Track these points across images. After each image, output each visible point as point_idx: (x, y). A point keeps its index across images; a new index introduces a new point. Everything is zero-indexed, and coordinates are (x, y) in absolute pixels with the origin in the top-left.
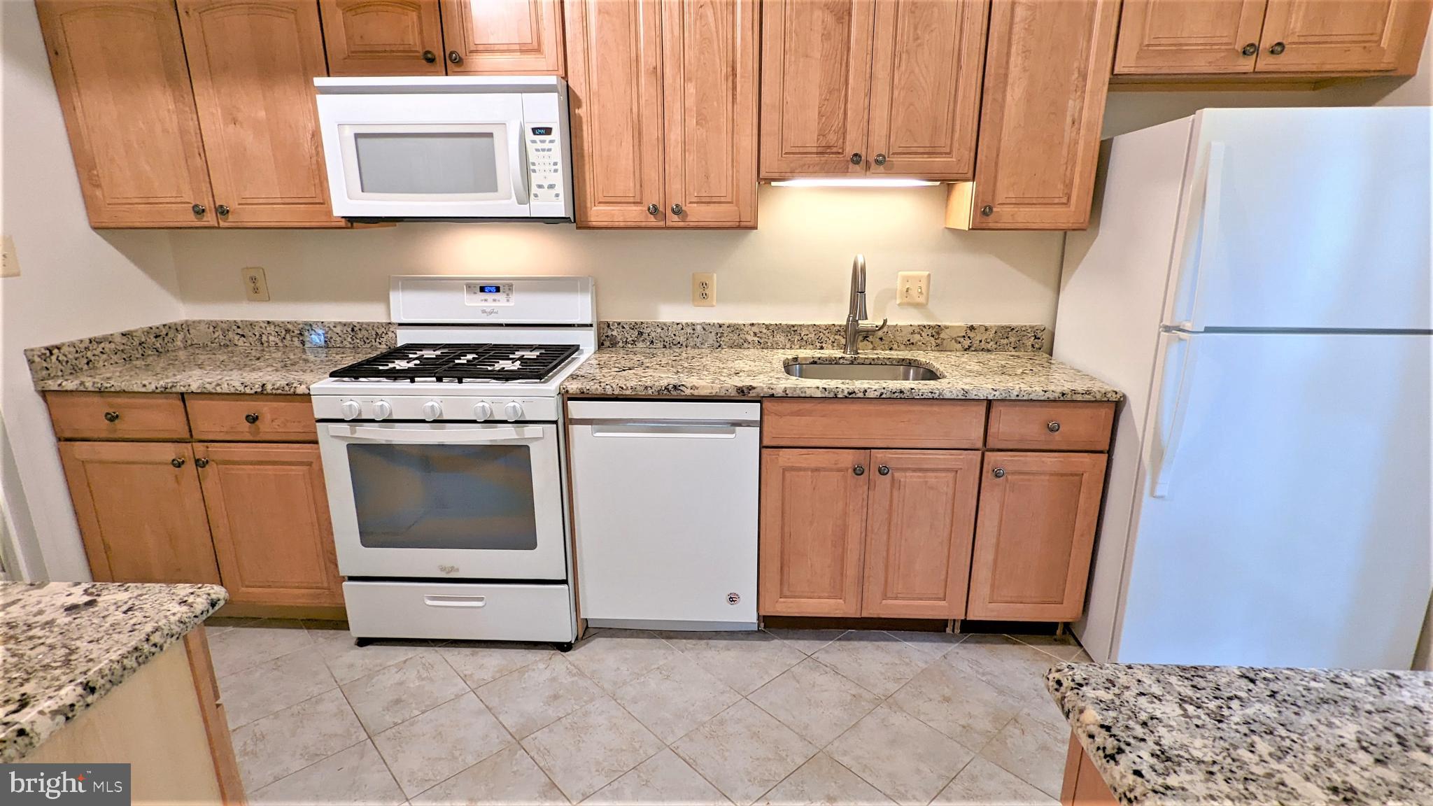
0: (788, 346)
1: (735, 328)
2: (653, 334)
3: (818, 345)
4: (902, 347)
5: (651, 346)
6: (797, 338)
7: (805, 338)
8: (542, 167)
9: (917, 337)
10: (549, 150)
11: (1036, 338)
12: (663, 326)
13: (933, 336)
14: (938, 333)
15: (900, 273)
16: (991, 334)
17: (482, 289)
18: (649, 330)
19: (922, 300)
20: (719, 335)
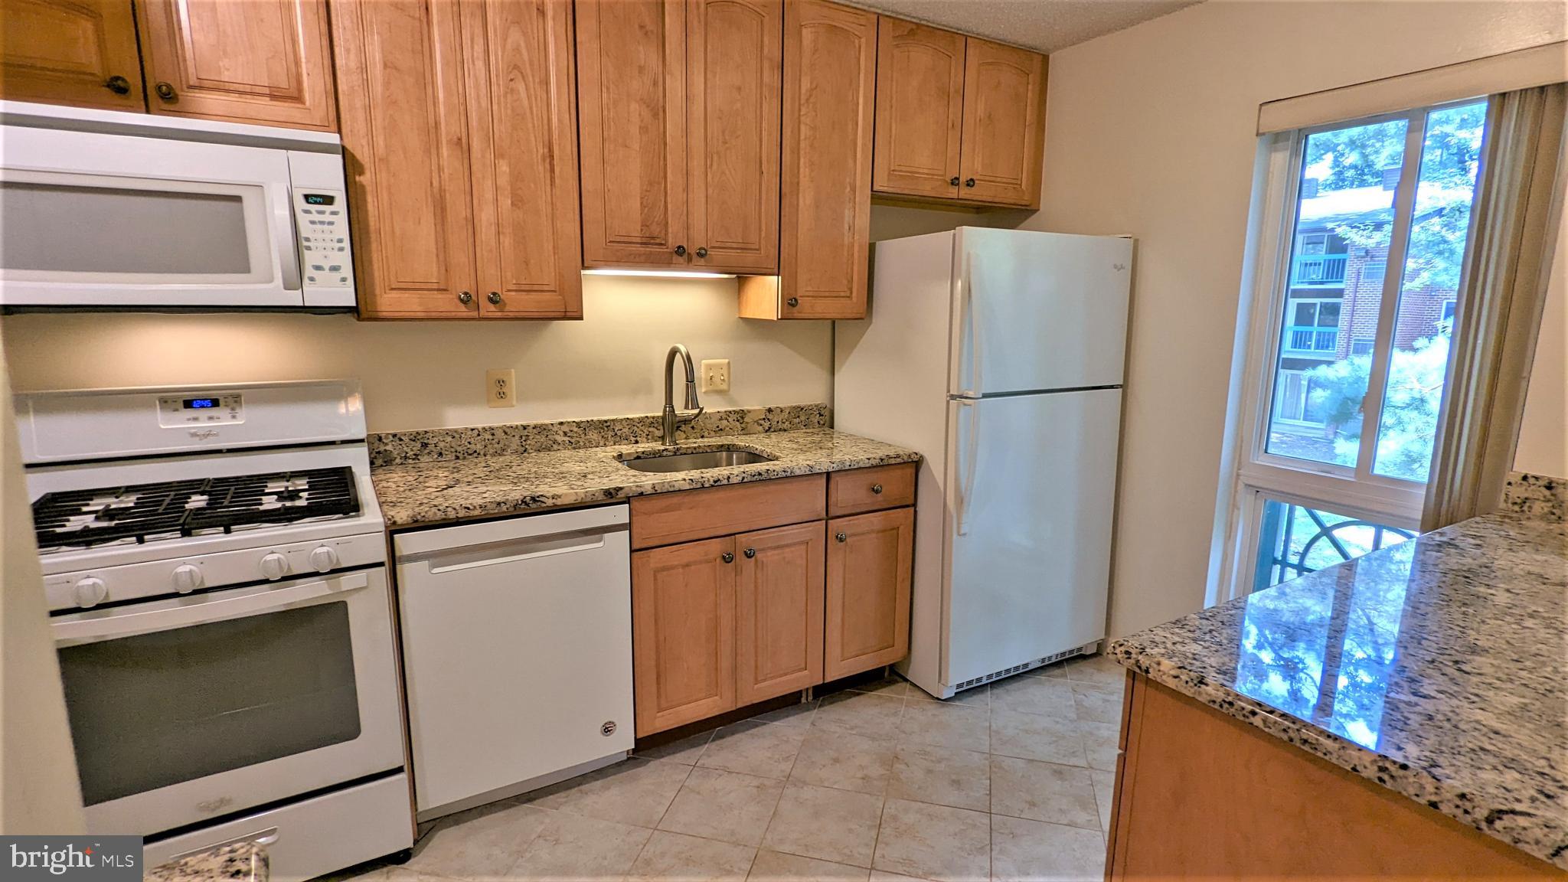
0: (602, 443)
1: (541, 429)
2: (442, 445)
3: (633, 439)
4: (713, 433)
5: (440, 459)
6: (611, 433)
7: (619, 433)
8: (321, 244)
9: (725, 422)
10: (331, 223)
11: (821, 415)
12: (453, 434)
13: (738, 421)
14: (742, 418)
15: (703, 361)
16: (785, 415)
17: (188, 404)
18: (436, 440)
19: (724, 387)
20: (524, 438)
